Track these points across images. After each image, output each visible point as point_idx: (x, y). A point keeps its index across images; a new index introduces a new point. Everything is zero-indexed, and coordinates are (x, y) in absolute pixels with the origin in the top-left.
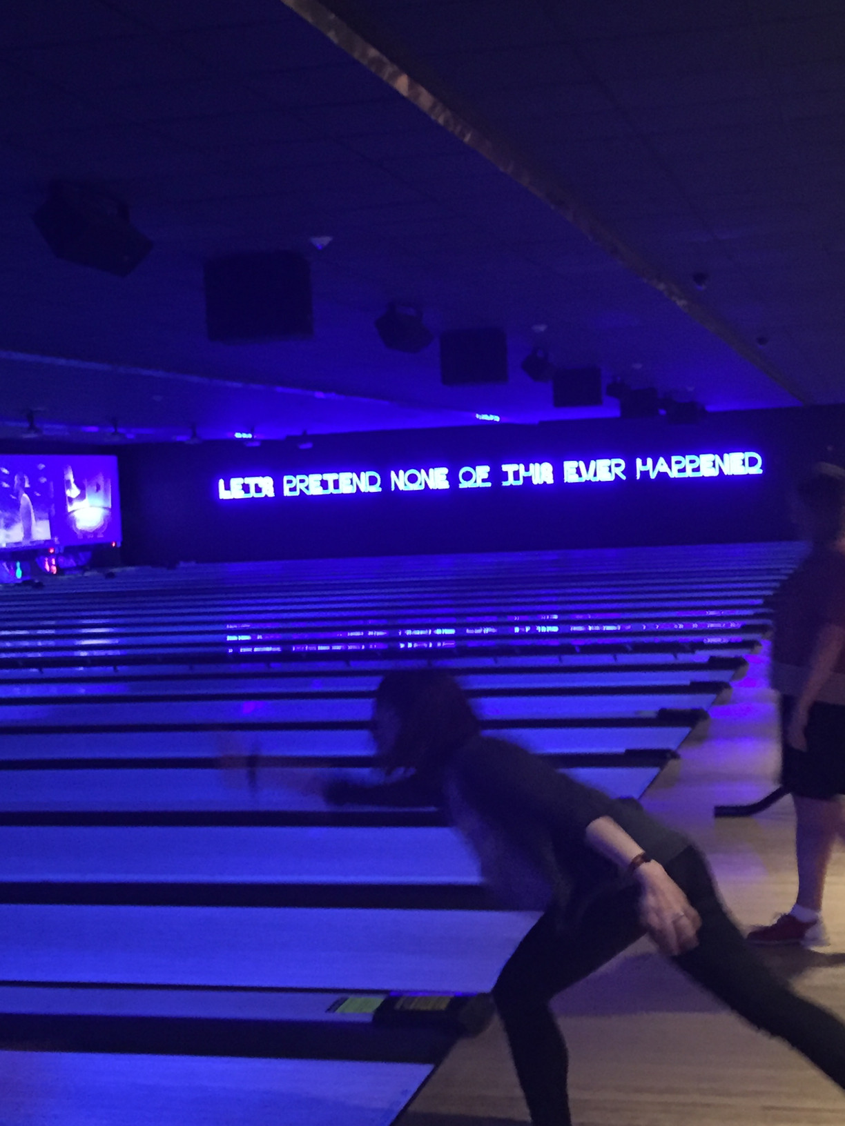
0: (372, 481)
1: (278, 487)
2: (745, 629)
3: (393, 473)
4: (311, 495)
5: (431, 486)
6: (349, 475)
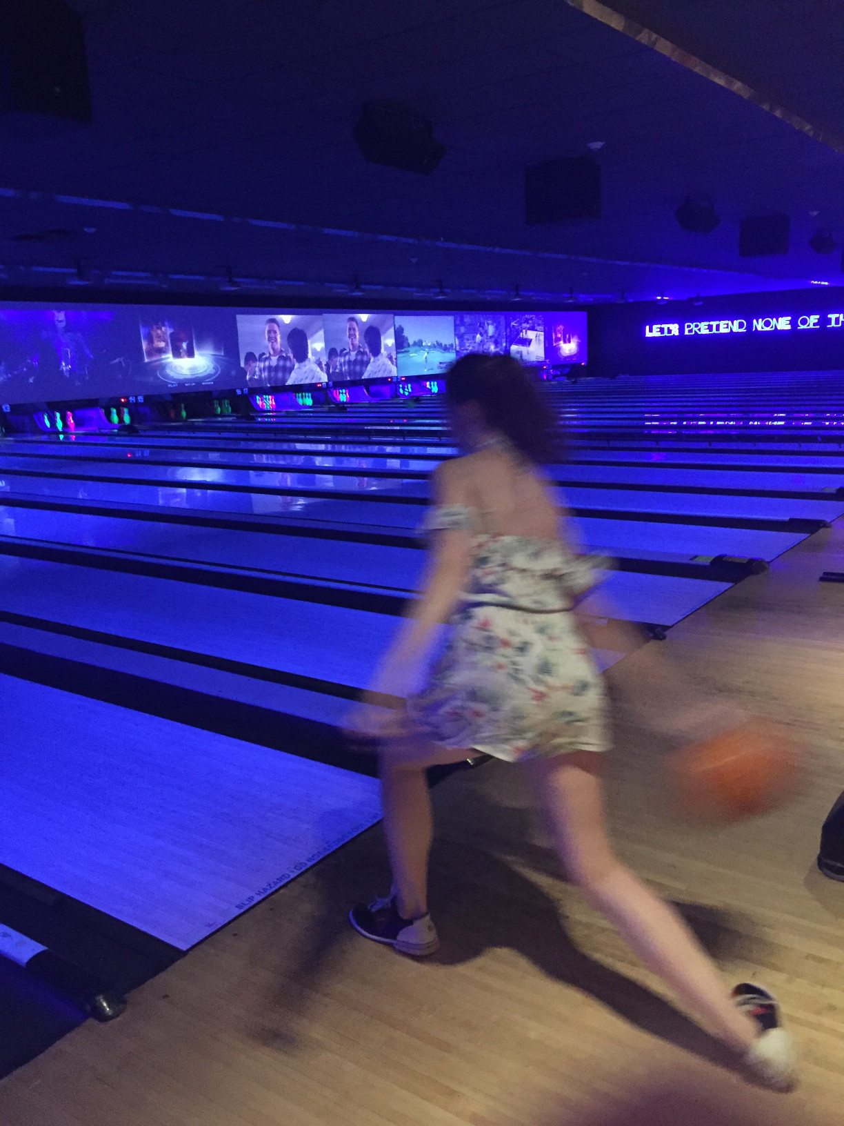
0: (741, 325)
1: (681, 330)
3: (755, 321)
4: (702, 335)
5: (779, 328)
6: (726, 322)
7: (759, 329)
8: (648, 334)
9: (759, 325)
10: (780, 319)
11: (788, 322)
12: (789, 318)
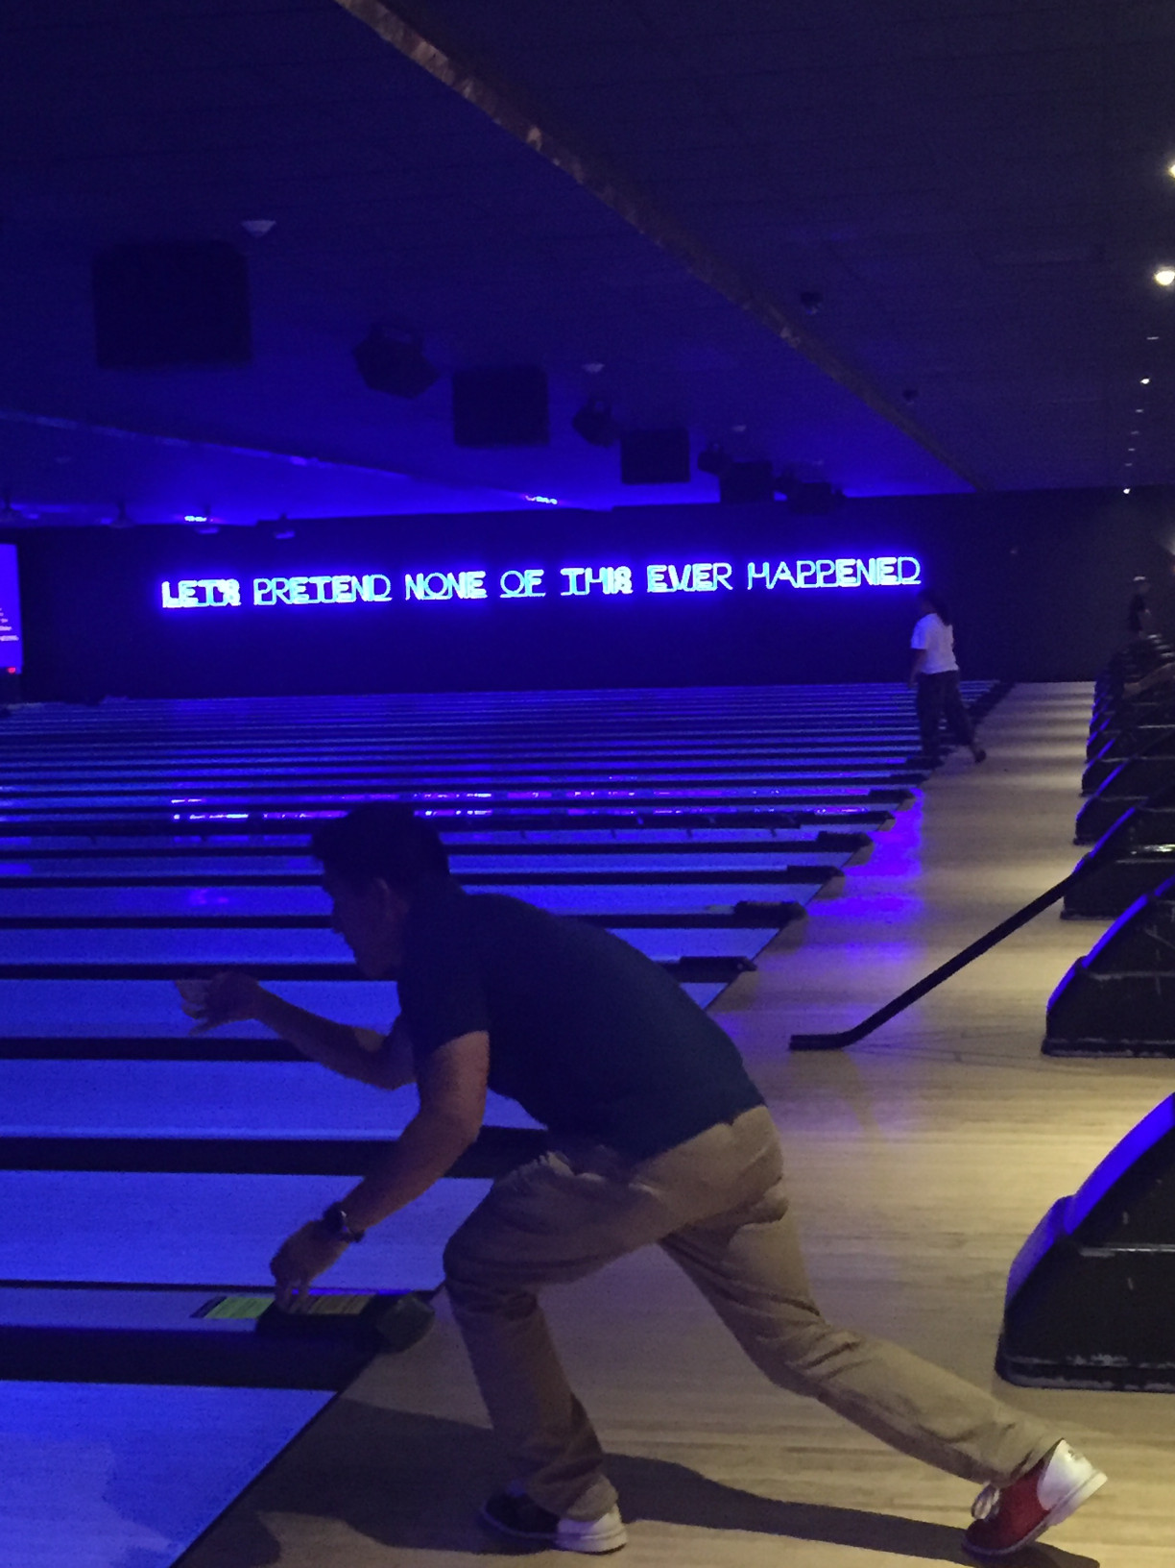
0: (379, 587)
1: (246, 593)
2: (876, 796)
3: (408, 578)
4: (293, 606)
5: (461, 595)
6: (347, 578)
7: (420, 596)
8: (168, 602)
9: (418, 587)
10: (462, 575)
11: (480, 583)
12: (482, 574)
